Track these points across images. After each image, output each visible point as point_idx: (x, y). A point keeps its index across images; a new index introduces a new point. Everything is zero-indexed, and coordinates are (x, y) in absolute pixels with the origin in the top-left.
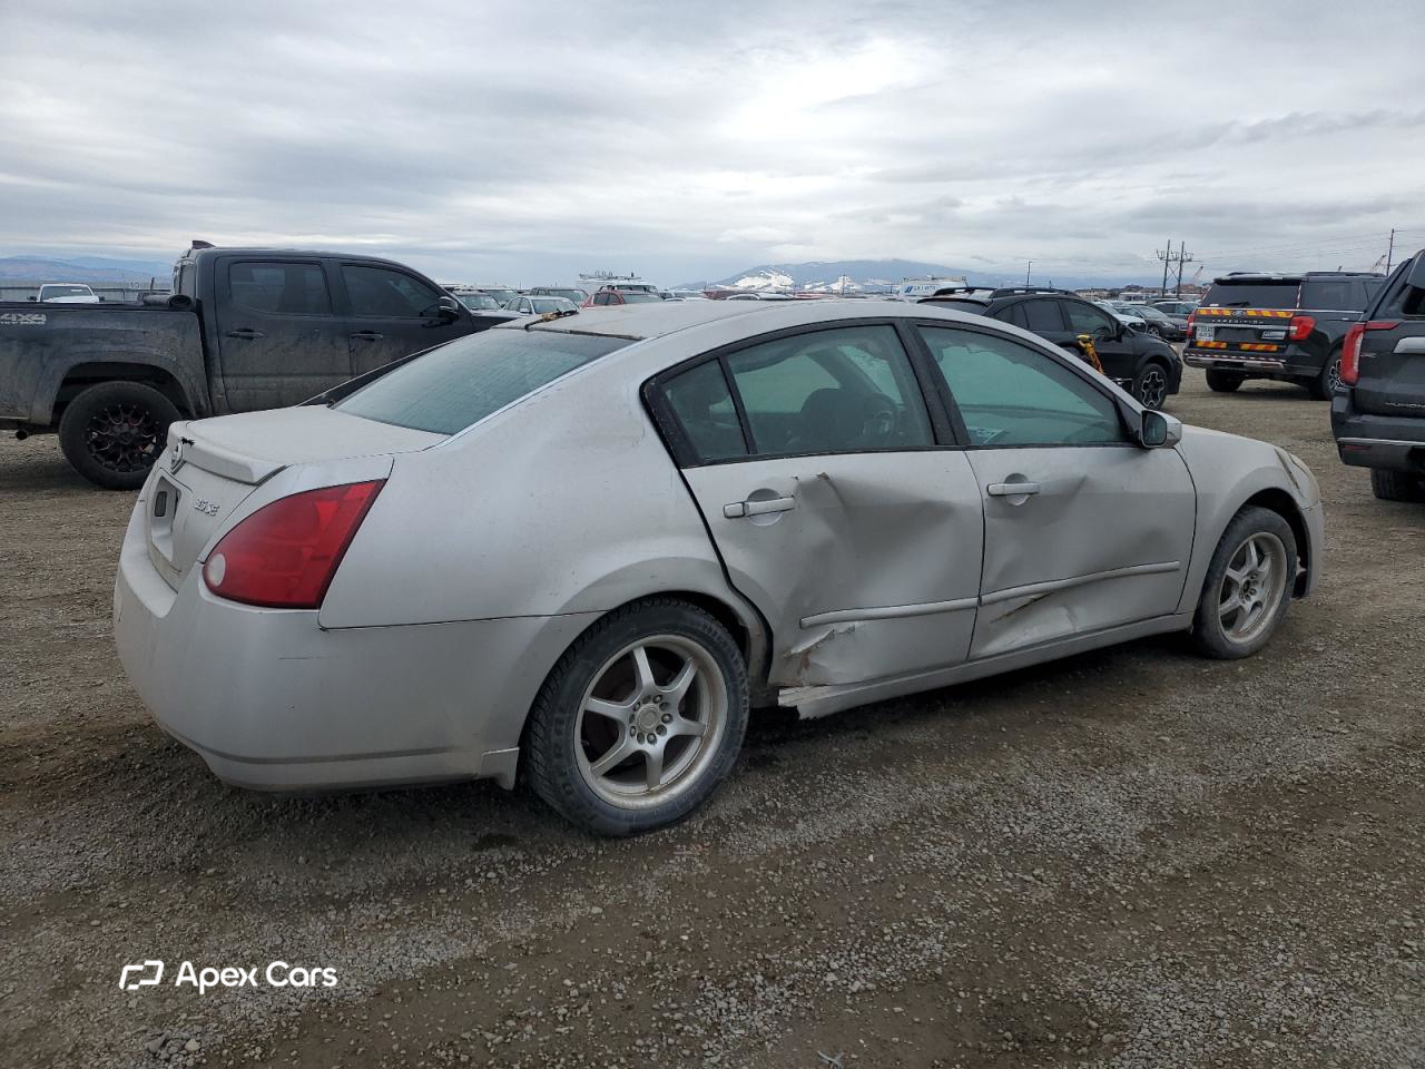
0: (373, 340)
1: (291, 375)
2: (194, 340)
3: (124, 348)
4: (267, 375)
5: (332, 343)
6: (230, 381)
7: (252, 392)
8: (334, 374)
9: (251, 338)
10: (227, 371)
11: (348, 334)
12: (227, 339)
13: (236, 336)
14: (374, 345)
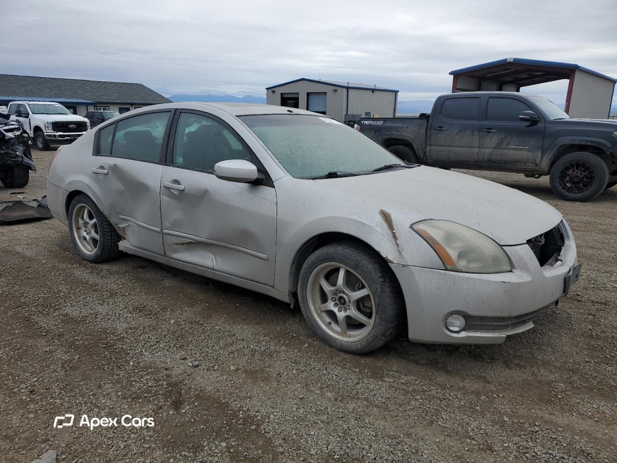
0: (490, 132)
1: (454, 146)
2: (423, 131)
3: (399, 133)
4: (446, 146)
5: (473, 133)
6: (432, 148)
7: (438, 153)
8: (471, 147)
9: (441, 130)
10: (432, 143)
11: (480, 129)
12: (433, 130)
13: (436, 129)
14: (491, 135)
